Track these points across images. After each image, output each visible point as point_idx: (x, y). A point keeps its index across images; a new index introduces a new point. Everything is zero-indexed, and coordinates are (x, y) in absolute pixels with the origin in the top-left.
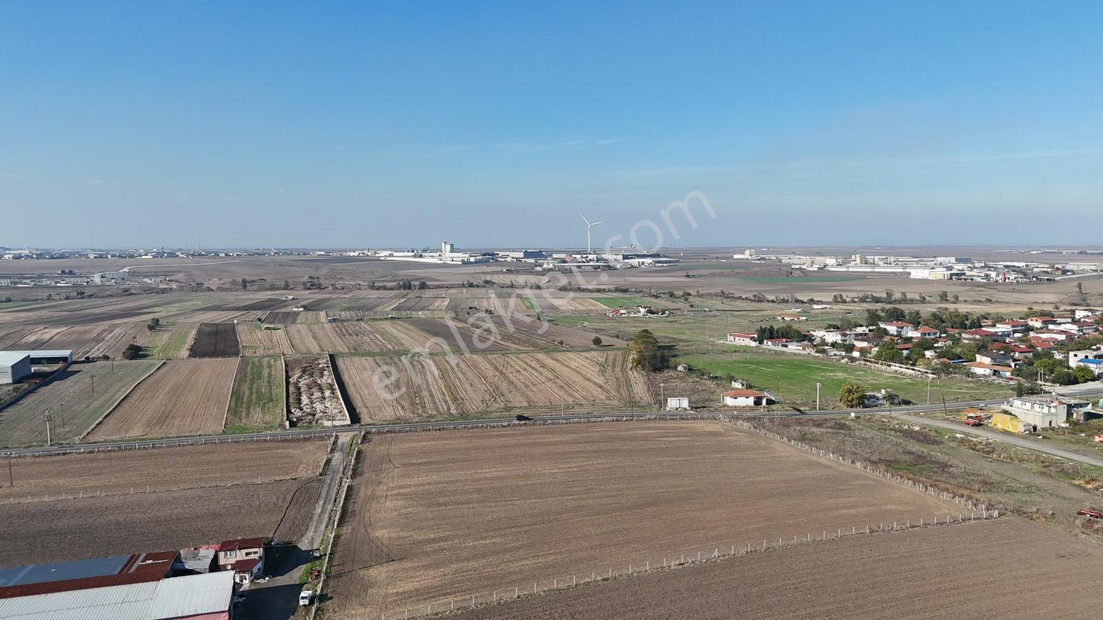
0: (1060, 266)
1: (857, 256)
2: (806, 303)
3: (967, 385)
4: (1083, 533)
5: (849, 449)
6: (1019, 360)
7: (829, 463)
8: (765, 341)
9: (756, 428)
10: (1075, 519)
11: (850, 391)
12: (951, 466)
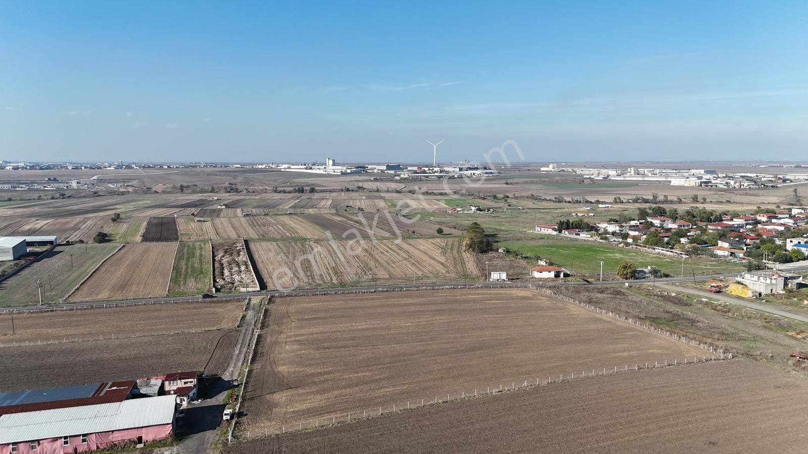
0: (781, 176)
1: (632, 168)
2: (593, 203)
3: (710, 263)
4: (794, 370)
5: (624, 309)
6: (750, 245)
7: (609, 320)
8: (563, 231)
9: (555, 294)
10: (788, 360)
11: (625, 267)
12: (698, 321)
